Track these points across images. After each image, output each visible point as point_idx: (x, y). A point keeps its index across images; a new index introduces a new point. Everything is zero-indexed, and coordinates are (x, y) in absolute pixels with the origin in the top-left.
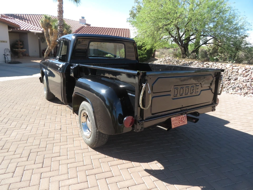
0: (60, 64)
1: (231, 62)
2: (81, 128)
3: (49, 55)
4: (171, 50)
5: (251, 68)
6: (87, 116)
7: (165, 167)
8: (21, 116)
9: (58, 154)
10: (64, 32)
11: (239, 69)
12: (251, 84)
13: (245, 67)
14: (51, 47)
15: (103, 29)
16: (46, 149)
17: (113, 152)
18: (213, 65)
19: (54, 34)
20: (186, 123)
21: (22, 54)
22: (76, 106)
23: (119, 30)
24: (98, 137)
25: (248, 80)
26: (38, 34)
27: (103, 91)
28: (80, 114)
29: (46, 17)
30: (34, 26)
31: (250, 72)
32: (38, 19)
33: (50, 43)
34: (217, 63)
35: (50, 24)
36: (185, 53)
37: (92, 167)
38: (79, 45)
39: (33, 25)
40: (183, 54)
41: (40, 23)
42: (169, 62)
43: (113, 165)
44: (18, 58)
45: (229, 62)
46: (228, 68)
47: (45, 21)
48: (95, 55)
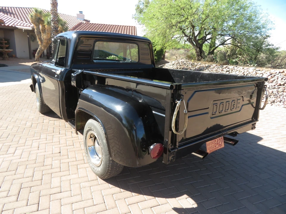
0: (58, 70)
1: (252, 65)
2: (87, 153)
3: (41, 57)
4: (182, 51)
5: (276, 73)
6: (95, 138)
7: (199, 203)
8: (7, 135)
9: (58, 190)
10: (59, 29)
11: (263, 74)
12: (278, 91)
13: (270, 72)
14: (44, 47)
15: (105, 26)
16: (42, 182)
17: (130, 184)
18: (234, 68)
19: (46, 31)
20: (223, 146)
21: (8, 55)
22: (79, 124)
23: (124, 27)
24: (111, 167)
25: (275, 87)
26: (27, 31)
27: (119, 108)
28: (86, 135)
29: (36, 11)
30: (22, 22)
31: (276, 77)
32: (27, 13)
33: (42, 43)
34: (238, 67)
35: (42, 20)
36: (201, 55)
37: (105, 207)
38: (81, 45)
39: (20, 20)
40: (198, 55)
41: (29, 17)
42: (182, 65)
43: (131, 203)
44: (3, 60)
45: (250, 65)
46: (251, 73)
47: (36, 15)
48: (100, 58)
